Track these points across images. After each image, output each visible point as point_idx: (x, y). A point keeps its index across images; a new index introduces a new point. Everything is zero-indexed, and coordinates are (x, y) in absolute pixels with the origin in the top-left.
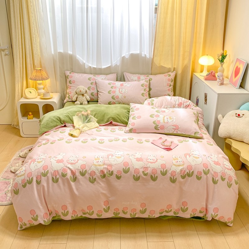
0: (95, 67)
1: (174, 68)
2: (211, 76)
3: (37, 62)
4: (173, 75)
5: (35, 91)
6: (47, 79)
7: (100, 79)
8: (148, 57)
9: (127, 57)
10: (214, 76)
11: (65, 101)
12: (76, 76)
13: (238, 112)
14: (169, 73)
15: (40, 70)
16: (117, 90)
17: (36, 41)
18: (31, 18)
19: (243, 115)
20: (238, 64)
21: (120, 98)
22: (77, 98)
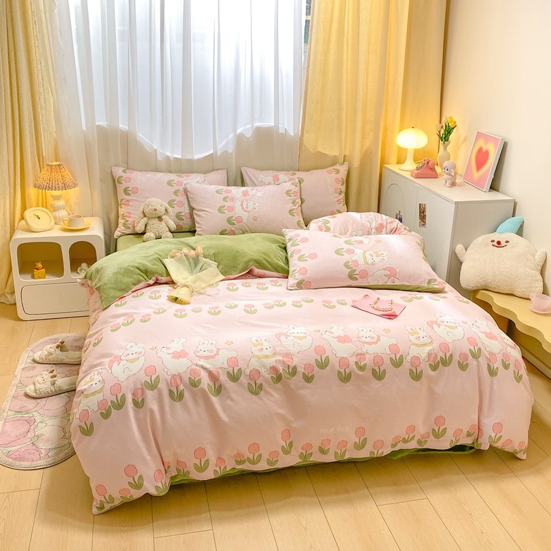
0: (180, 157)
1: (344, 156)
2: (427, 170)
3: (46, 149)
4: (343, 169)
5: (49, 215)
6: (75, 185)
7: (194, 182)
8: (292, 135)
9: (249, 134)
10: (433, 169)
11: (117, 233)
12: (139, 179)
13: (496, 236)
14: (335, 167)
15: (59, 165)
16: (237, 205)
17: (45, 102)
18: (33, 50)
19: (507, 242)
20: (481, 143)
21: (245, 220)
22: (146, 225)
